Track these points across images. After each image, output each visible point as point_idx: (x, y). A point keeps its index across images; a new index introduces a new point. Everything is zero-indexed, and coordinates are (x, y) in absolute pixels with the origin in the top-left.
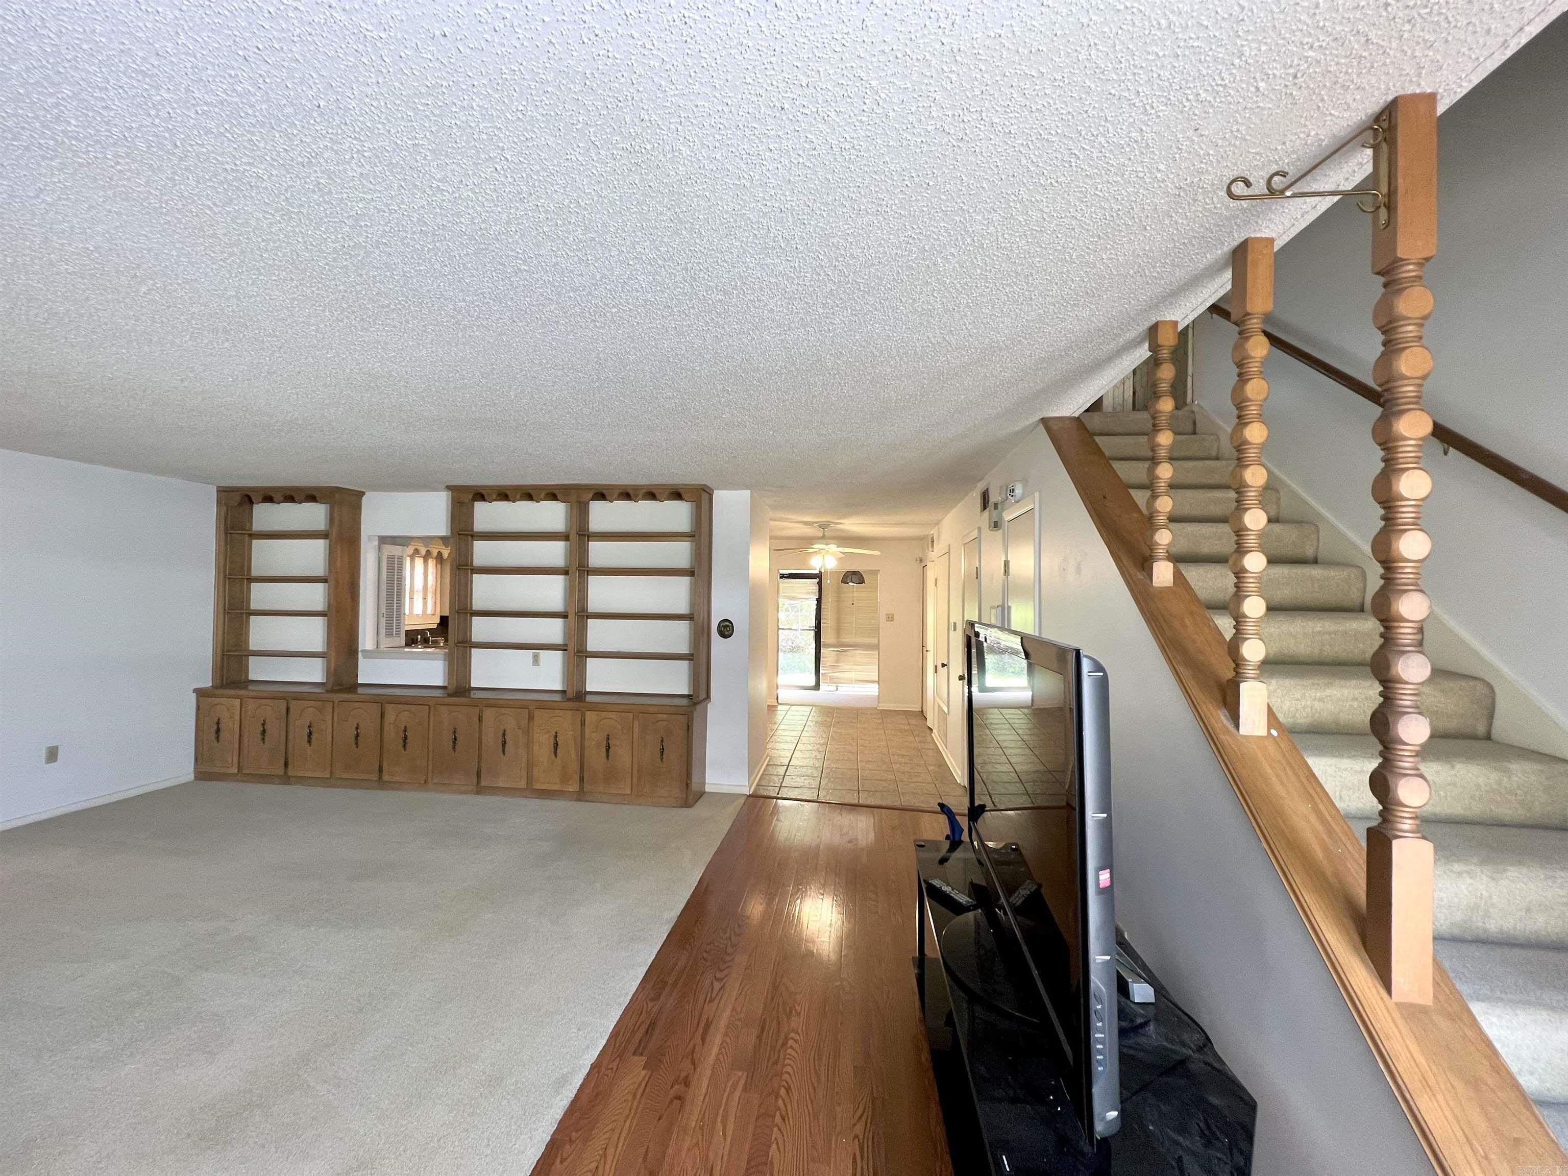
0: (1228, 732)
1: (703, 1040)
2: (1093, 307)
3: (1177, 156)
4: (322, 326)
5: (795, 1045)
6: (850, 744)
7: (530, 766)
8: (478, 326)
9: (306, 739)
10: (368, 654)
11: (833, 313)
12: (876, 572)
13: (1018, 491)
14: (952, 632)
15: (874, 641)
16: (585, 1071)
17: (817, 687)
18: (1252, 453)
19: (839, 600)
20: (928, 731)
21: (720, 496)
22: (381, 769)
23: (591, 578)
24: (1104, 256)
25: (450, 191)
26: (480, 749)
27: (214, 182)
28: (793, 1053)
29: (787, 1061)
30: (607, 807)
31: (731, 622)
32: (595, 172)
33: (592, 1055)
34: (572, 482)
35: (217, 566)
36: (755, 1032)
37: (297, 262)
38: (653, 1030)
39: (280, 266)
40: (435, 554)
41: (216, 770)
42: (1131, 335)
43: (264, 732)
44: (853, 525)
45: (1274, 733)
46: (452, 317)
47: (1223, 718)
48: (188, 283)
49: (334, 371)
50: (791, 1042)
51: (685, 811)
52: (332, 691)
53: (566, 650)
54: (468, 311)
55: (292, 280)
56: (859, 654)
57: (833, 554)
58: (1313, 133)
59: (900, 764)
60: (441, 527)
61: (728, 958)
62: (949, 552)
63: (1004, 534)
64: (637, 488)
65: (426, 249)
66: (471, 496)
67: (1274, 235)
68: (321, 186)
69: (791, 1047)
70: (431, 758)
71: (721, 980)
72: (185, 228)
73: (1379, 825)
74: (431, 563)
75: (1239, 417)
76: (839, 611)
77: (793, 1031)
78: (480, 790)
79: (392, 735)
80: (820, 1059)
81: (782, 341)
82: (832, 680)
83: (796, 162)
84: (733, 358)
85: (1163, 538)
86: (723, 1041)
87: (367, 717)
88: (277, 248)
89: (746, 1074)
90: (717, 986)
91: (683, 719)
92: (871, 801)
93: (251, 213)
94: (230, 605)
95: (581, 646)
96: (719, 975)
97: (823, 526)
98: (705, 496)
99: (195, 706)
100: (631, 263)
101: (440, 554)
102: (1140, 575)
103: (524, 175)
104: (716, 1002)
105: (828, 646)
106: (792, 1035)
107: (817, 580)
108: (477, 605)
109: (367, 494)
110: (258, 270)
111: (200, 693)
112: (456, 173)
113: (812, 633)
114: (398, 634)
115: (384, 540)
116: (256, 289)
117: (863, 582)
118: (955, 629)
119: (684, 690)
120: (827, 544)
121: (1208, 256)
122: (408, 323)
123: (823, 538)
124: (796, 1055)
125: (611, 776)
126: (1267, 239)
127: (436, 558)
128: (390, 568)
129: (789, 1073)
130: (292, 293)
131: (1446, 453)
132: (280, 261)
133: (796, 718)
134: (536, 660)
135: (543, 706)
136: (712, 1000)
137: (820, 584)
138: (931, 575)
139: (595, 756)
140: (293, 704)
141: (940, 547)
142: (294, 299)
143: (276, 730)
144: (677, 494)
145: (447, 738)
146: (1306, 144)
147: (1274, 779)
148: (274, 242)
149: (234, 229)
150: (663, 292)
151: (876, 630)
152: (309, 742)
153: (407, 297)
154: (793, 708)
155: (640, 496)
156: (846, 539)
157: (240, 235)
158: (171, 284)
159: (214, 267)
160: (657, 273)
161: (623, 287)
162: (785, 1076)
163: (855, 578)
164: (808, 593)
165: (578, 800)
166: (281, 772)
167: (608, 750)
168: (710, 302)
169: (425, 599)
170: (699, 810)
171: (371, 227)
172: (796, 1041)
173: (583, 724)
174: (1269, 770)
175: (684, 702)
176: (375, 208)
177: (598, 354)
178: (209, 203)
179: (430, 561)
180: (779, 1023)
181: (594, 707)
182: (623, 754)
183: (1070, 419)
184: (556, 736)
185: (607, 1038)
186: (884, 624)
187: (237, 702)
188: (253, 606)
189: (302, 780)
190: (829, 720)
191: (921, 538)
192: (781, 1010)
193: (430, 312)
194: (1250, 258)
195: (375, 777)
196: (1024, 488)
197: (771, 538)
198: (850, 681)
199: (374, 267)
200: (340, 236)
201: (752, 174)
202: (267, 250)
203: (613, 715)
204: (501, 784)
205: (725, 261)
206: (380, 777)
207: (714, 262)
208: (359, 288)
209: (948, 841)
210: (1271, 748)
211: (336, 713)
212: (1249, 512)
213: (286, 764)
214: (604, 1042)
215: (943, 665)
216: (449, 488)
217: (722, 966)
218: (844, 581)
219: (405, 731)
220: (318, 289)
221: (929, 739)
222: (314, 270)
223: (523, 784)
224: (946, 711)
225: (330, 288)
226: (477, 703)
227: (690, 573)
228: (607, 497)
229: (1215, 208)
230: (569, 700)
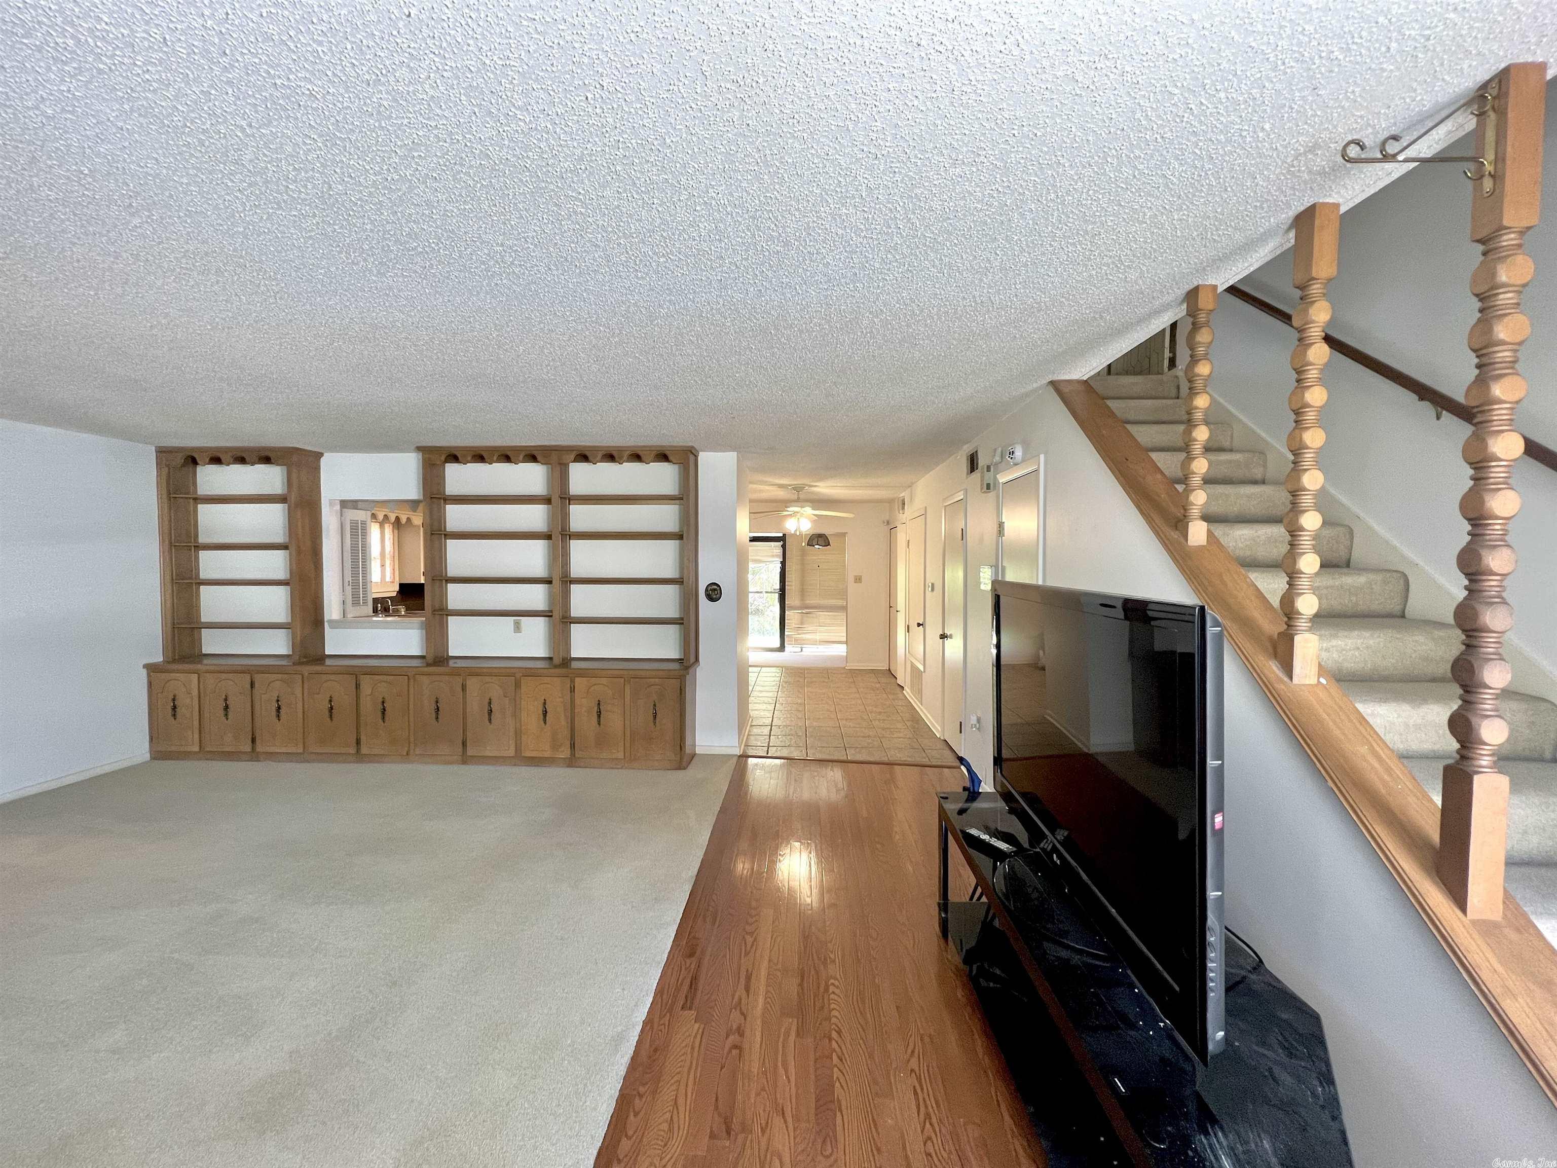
0: (1282, 681)
1: (747, 989)
2: (1144, 269)
3: (1286, 115)
4: (333, 269)
5: (837, 991)
6: (827, 703)
7: (518, 734)
8: (509, 274)
9: (274, 713)
10: (335, 624)
11: (889, 270)
12: (844, 535)
13: (1019, 453)
14: (929, 593)
15: (840, 603)
16: (639, 1028)
17: (782, 648)
18: (1310, 416)
19: (803, 563)
20: (899, 689)
21: (704, 457)
22: (358, 742)
23: (574, 543)
24: (1176, 217)
25: (527, 121)
26: (465, 718)
27: (256, 99)
28: (836, 997)
29: (833, 1006)
30: (596, 772)
31: (719, 586)
32: (694, 106)
33: (642, 1013)
34: (553, 443)
35: (161, 533)
36: (796, 981)
37: (327, 196)
38: (696, 984)
39: (306, 200)
40: (393, 519)
41: (173, 748)
42: (1168, 298)
43: (226, 708)
44: (825, 488)
45: (1323, 681)
46: (483, 263)
47: (1275, 668)
48: (190, 217)
49: (331, 320)
50: (831, 989)
51: (681, 773)
52: (301, 663)
53: (551, 616)
54: (502, 257)
55: (314, 215)
56: (823, 615)
57: (808, 517)
58: (1419, 98)
59: (879, 720)
60: (411, 490)
61: (753, 912)
62: (925, 514)
63: (998, 497)
64: (621, 450)
65: (479, 185)
66: (443, 458)
67: (1341, 201)
68: (382, 109)
69: (833, 993)
70: (412, 728)
71: (751, 934)
72: (206, 152)
73: (1457, 763)
74: (388, 529)
75: (1298, 381)
76: (803, 572)
77: (832, 977)
78: (465, 760)
79: (368, 706)
80: (863, 1002)
81: (826, 297)
82: (797, 642)
83: (910, 104)
84: (770, 314)
85: (1199, 498)
86: (767, 992)
87: (340, 690)
88: (307, 180)
89: (795, 1020)
90: (750, 940)
91: (675, 683)
92: (859, 757)
93: (288, 137)
94: (177, 575)
95: (566, 612)
96: (748, 928)
97: (798, 489)
98: (692, 458)
99: (146, 681)
100: (698, 208)
101: (397, 518)
102: (1175, 535)
103: (615, 106)
104: (752, 954)
105: (792, 608)
106: (832, 981)
107: (781, 543)
108: (452, 572)
109: (325, 454)
110: (278, 204)
111: (151, 668)
112: (541, 101)
113: (777, 596)
114: (365, 603)
115: (345, 504)
116: (269, 225)
117: (829, 545)
118: (933, 590)
119: (674, 654)
120: (802, 507)
121: (1272, 220)
122: (432, 268)
123: (798, 501)
124: (839, 1000)
125: (602, 741)
126: (1334, 204)
127: (393, 524)
128: (354, 534)
129: (836, 1017)
130: (310, 231)
131: (1438, 418)
132: (308, 194)
133: (769, 679)
134: (517, 628)
135: (531, 673)
136: (747, 954)
137: (784, 547)
138: (901, 537)
139: (586, 723)
140: (258, 678)
141: (910, 511)
142: (310, 237)
143: (239, 704)
144: (663, 457)
145: (430, 707)
146: (1408, 109)
147: (1331, 723)
148: (306, 172)
149: (265, 155)
150: (720, 241)
151: (843, 594)
152: (278, 716)
153: (439, 239)
154: (764, 669)
155: (625, 458)
156: (820, 502)
157: (269, 162)
158: (170, 217)
159: (227, 198)
160: (722, 220)
161: (680, 235)
162: (834, 1020)
163: (821, 541)
164: (773, 556)
165: (570, 766)
166: (248, 748)
167: (599, 716)
168: (767, 254)
169: (383, 566)
170: (693, 773)
171: (425, 158)
172: (837, 987)
173: (573, 690)
174: (1325, 716)
175: (676, 666)
176: (436, 136)
177: (629, 307)
178: (244, 123)
179: (387, 526)
180: (817, 973)
181: (583, 673)
182: (614, 720)
183: (1079, 382)
184: (545, 703)
185: (652, 995)
186: (852, 587)
187: (195, 677)
188: (203, 575)
189: (271, 756)
190: (801, 680)
191: (891, 501)
192: (815, 957)
193: (460, 257)
194: (1317, 222)
195: (353, 750)
196: (1024, 453)
197: (751, 501)
198: (814, 643)
199: (413, 204)
200: (385, 167)
201: (860, 115)
202: (295, 181)
203: (604, 681)
204: (488, 753)
205: (798, 210)
206: (358, 750)
207: (786, 211)
208: (388, 227)
209: (967, 793)
210: (1322, 695)
211: (306, 686)
212: (1308, 473)
213: (253, 740)
214: (651, 999)
215: (919, 625)
216: (419, 449)
217: (750, 920)
218: (810, 544)
219: (383, 702)
220: (341, 228)
221: (900, 696)
222: (343, 205)
223: (512, 752)
224: (922, 669)
225: (355, 226)
226: (456, 672)
227: (679, 536)
228: (590, 458)
229: (1299, 171)
230: (556, 667)
